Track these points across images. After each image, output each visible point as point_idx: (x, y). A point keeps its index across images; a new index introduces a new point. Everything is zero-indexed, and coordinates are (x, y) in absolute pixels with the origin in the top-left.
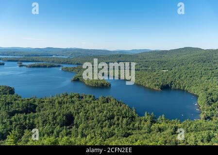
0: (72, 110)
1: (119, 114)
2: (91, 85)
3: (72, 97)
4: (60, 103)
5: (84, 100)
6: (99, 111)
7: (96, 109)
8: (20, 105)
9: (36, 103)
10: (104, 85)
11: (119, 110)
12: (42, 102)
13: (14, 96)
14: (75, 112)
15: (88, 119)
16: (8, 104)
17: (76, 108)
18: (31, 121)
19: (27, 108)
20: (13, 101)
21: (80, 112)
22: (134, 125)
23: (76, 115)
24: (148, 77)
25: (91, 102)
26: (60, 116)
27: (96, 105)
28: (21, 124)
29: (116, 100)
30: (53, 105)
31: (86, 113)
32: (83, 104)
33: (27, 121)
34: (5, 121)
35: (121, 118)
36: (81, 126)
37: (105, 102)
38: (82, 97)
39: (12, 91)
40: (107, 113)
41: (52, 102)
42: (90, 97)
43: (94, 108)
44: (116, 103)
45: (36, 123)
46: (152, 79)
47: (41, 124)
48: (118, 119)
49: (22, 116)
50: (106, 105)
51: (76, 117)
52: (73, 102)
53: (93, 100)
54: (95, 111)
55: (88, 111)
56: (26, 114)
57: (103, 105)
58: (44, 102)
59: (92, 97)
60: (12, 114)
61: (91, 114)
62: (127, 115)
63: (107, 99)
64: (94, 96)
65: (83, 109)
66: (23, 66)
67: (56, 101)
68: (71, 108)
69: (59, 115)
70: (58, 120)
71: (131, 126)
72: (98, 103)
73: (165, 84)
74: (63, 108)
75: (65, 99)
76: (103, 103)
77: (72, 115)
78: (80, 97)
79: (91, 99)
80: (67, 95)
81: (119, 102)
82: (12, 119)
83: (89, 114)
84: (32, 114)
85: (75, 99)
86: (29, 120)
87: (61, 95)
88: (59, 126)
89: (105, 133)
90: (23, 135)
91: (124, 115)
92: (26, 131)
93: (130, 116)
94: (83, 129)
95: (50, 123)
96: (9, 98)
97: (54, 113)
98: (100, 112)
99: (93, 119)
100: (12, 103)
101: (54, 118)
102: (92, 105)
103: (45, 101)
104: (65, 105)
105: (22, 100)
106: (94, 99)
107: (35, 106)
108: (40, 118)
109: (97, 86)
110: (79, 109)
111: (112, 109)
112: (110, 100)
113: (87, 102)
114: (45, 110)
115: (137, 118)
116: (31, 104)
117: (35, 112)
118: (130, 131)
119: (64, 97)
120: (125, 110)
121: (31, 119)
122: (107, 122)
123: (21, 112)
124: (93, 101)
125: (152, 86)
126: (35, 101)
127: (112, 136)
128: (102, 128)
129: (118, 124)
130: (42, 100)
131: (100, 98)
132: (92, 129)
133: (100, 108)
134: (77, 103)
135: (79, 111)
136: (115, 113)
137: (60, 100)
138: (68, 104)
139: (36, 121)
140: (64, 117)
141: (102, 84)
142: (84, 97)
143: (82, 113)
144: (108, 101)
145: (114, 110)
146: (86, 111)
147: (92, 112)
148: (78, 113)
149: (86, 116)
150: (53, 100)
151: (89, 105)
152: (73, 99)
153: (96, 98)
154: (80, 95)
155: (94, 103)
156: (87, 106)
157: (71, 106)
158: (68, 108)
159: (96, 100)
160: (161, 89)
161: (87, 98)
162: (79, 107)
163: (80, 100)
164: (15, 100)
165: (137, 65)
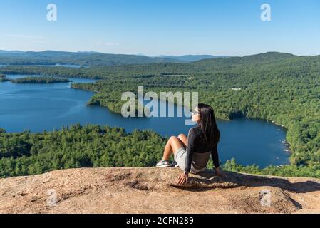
0: (89, 151)
2: (118, 111)
3: (88, 131)
4: (69, 141)
5: (108, 135)
6: (132, 153)
7: (128, 150)
8: (5, 144)
9: (31, 141)
12: (40, 139)
14: (93, 155)
17: (95, 149)
18: (24, 170)
19: (15, 148)
21: (102, 155)
23: (95, 159)
25: (119, 139)
26: (69, 162)
27: (127, 143)
28: (7, 174)
29: (158, 135)
30: (58, 145)
31: (112, 156)
32: (107, 142)
33: (17, 169)
37: (142, 139)
38: (105, 132)
40: (145, 156)
41: (55, 139)
42: (118, 130)
43: (125, 149)
44: (158, 140)
45: (31, 172)
46: (216, 102)
49: (8, 161)
50: (144, 143)
51: (96, 163)
52: (90, 139)
53: (122, 135)
54: (126, 153)
55: (114, 153)
56: (14, 158)
57: (138, 143)
58: (43, 139)
59: (121, 131)
61: (120, 158)
63: (145, 134)
64: (124, 130)
65: (106, 150)
66: (7, 80)
67: (64, 138)
69: (69, 158)
72: (130, 140)
73: (236, 110)
74: (75, 149)
75: (78, 135)
76: (139, 140)
77: (89, 160)
78: (102, 132)
79: (118, 134)
80: (80, 128)
81: (163, 139)
83: (117, 157)
84: (24, 159)
85: (93, 134)
86: (20, 168)
87: (71, 128)
97: (61, 157)
98: (134, 154)
99: (123, 165)
101: (61, 165)
102: (122, 143)
103: (46, 137)
104: (78, 144)
105: (8, 137)
106: (124, 134)
107: (29, 146)
108: (37, 164)
110: (100, 150)
111: (152, 150)
112: (150, 136)
113: (112, 139)
114: (45, 151)
116: (22, 143)
117: (29, 155)
119: (76, 131)
121: (23, 167)
123: (7, 156)
124: (122, 138)
126: (28, 138)
130: (40, 136)
131: (134, 132)
133: (134, 148)
134: (97, 140)
135: (101, 154)
137: (69, 135)
138: (82, 142)
139: (31, 169)
140: (77, 162)
142: (108, 131)
143: (104, 156)
144: (146, 137)
145: (157, 150)
146: (111, 153)
147: (122, 155)
148: (99, 157)
149: (111, 160)
150: (57, 135)
151: (115, 144)
152: (90, 134)
153: (127, 132)
154: (102, 128)
155: (124, 140)
156: (113, 145)
157: (88, 146)
158: (83, 149)
159: (127, 135)
160: (230, 118)
161: (113, 133)
162: (101, 147)
163: (101, 136)
165: (192, 80)
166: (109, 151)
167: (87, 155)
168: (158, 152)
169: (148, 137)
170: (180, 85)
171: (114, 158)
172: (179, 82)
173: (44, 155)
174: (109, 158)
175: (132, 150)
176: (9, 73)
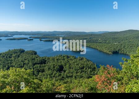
0: (63, 63)
1: (87, 66)
3: (63, 57)
4: (57, 60)
5: (69, 59)
7: (75, 63)
8: (39, 60)
9: (46, 60)
12: (49, 59)
13: (36, 55)
14: (64, 65)
15: (70, 68)
16: (33, 59)
17: (65, 62)
18: (43, 68)
19: (41, 61)
20: (35, 58)
22: (94, 72)
24: (106, 46)
25: (73, 59)
27: (75, 61)
28: (38, 69)
29: (86, 59)
30: (54, 61)
31: (70, 65)
32: (69, 61)
33: (41, 68)
34: (31, 67)
36: (67, 72)
39: (35, 53)
40: (80, 66)
41: (53, 59)
42: (73, 57)
43: (74, 63)
45: (45, 69)
46: (108, 48)
47: (47, 70)
48: (86, 69)
49: (39, 65)
50: (81, 61)
51: (64, 67)
52: (64, 59)
56: (41, 65)
57: (79, 61)
59: (74, 57)
60: (34, 64)
61: (72, 66)
62: (91, 67)
63: (82, 58)
64: (75, 57)
65: (68, 63)
66: (41, 41)
67: (56, 59)
69: (56, 65)
70: (55, 68)
71: (92, 73)
72: (77, 60)
73: (115, 51)
75: (60, 58)
76: (80, 60)
78: (68, 57)
79: (73, 58)
80: (61, 56)
81: (88, 60)
82: (34, 67)
84: (43, 65)
85: (65, 58)
86: (42, 67)
87: (59, 56)
89: (78, 76)
90: (38, 74)
92: (40, 73)
93: (93, 68)
94: (67, 73)
95: (52, 69)
96: (34, 56)
97: (54, 65)
98: (77, 65)
99: (73, 68)
100: (35, 59)
101: (54, 67)
102: (74, 61)
103: (50, 58)
104: (59, 61)
105: (40, 58)
106: (75, 58)
107: (45, 61)
108: (47, 67)
111: (83, 64)
113: (71, 59)
115: (97, 69)
116: (43, 60)
117: (46, 64)
118: (91, 75)
119: (60, 56)
120: (90, 64)
122: (80, 70)
123: (39, 64)
125: (108, 52)
126: (45, 59)
127: (82, 77)
128: (77, 73)
129: (86, 72)
131: (78, 57)
132: (72, 73)
133: (77, 63)
134: (66, 60)
136: (85, 66)
137: (58, 58)
139: (45, 68)
140: (59, 67)
142: (70, 57)
148: (66, 65)
151: (71, 61)
152: (64, 58)
157: (63, 61)
160: (113, 53)
164: (37, 58)
165: (100, 40)
167: (62, 64)
170: (96, 42)
173: (49, 64)
176: (42, 38)
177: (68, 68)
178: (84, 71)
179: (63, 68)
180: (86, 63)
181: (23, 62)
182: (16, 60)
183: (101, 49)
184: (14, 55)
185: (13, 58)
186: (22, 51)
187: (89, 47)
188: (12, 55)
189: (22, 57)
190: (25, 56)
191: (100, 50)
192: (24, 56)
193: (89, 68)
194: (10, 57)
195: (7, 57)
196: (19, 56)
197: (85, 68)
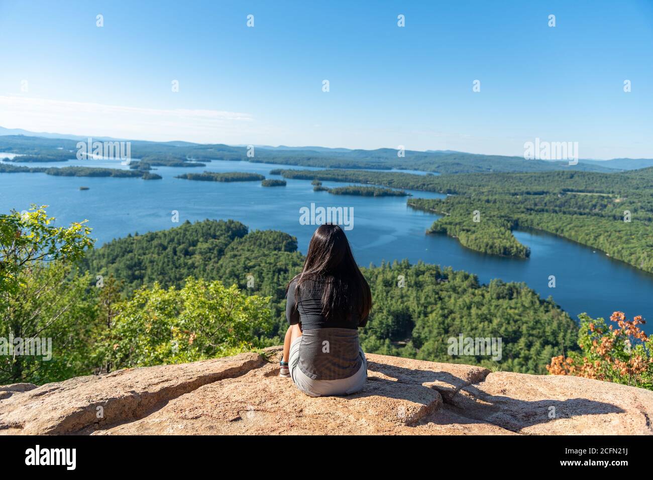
0: (413, 305)
1: (534, 332)
2: (474, 247)
3: (418, 273)
4: (387, 284)
5: (446, 284)
6: (478, 316)
7: (474, 311)
10: (510, 253)
11: (537, 322)
13: (294, 254)
14: (417, 310)
15: (446, 331)
16: (279, 271)
17: (422, 301)
20: (290, 267)
21: (431, 312)
23: (419, 317)
25: (465, 291)
26: (380, 315)
27: (476, 299)
29: (534, 294)
31: (445, 317)
32: (444, 294)
35: (537, 345)
36: (428, 346)
37: (504, 298)
38: (445, 277)
39: (292, 245)
40: (500, 325)
42: (466, 277)
43: (469, 308)
44: (533, 303)
48: (529, 346)
50: (504, 303)
51: (419, 323)
52: (419, 286)
53: (472, 286)
54: (469, 315)
55: (451, 312)
57: (494, 302)
59: (471, 278)
61: (457, 322)
62: (560, 338)
63: (511, 289)
64: (476, 279)
65: (439, 305)
66: (323, 190)
67: (380, 278)
68: (411, 299)
69: (381, 310)
72: (483, 295)
74: (392, 298)
76: (498, 298)
77: (410, 317)
78: (440, 277)
79: (465, 284)
80: (408, 267)
81: (542, 302)
83: (454, 319)
87: (394, 265)
88: (373, 337)
91: (551, 339)
94: (430, 354)
96: (283, 258)
98: (484, 318)
100: (286, 271)
102: (467, 298)
106: (476, 285)
109: (489, 251)
110: (430, 303)
111: (517, 317)
112: (518, 293)
113: (454, 289)
119: (400, 270)
120: (555, 325)
124: (470, 290)
129: (527, 359)
131: (493, 283)
133: (484, 310)
134: (428, 288)
135: (429, 309)
136: (524, 328)
137: (389, 276)
140: (390, 317)
141: (505, 248)
142: (450, 277)
143: (434, 314)
144: (512, 295)
145: (524, 319)
146: (446, 311)
147: (462, 317)
148: (426, 315)
149: (443, 323)
150: (372, 273)
151: (455, 300)
152: (421, 278)
153: (481, 283)
154: (442, 272)
155: (474, 294)
156: (452, 300)
157: (413, 293)
158: (405, 299)
159: (479, 287)
161: (458, 280)
162: (432, 300)
163: (437, 284)
164: (295, 265)
165: (622, 204)
166: (442, 309)
167: (408, 309)
168: (526, 323)
169: (515, 295)
170: (597, 211)
171: (449, 320)
172: (594, 206)
174: (440, 319)
175: (480, 312)
176: (326, 180)
177: (435, 332)
178: (516, 356)
179: (412, 325)
180: (530, 316)
181: (237, 276)
182: (209, 267)
183: (625, 253)
184: (202, 246)
185: (197, 259)
186: (238, 232)
187: (555, 236)
188: (194, 243)
189: (235, 256)
190: (248, 254)
191: (616, 256)
192: (244, 251)
193: (546, 343)
194: (187, 253)
195: (175, 252)
196: (221, 253)
197: (522, 342)
